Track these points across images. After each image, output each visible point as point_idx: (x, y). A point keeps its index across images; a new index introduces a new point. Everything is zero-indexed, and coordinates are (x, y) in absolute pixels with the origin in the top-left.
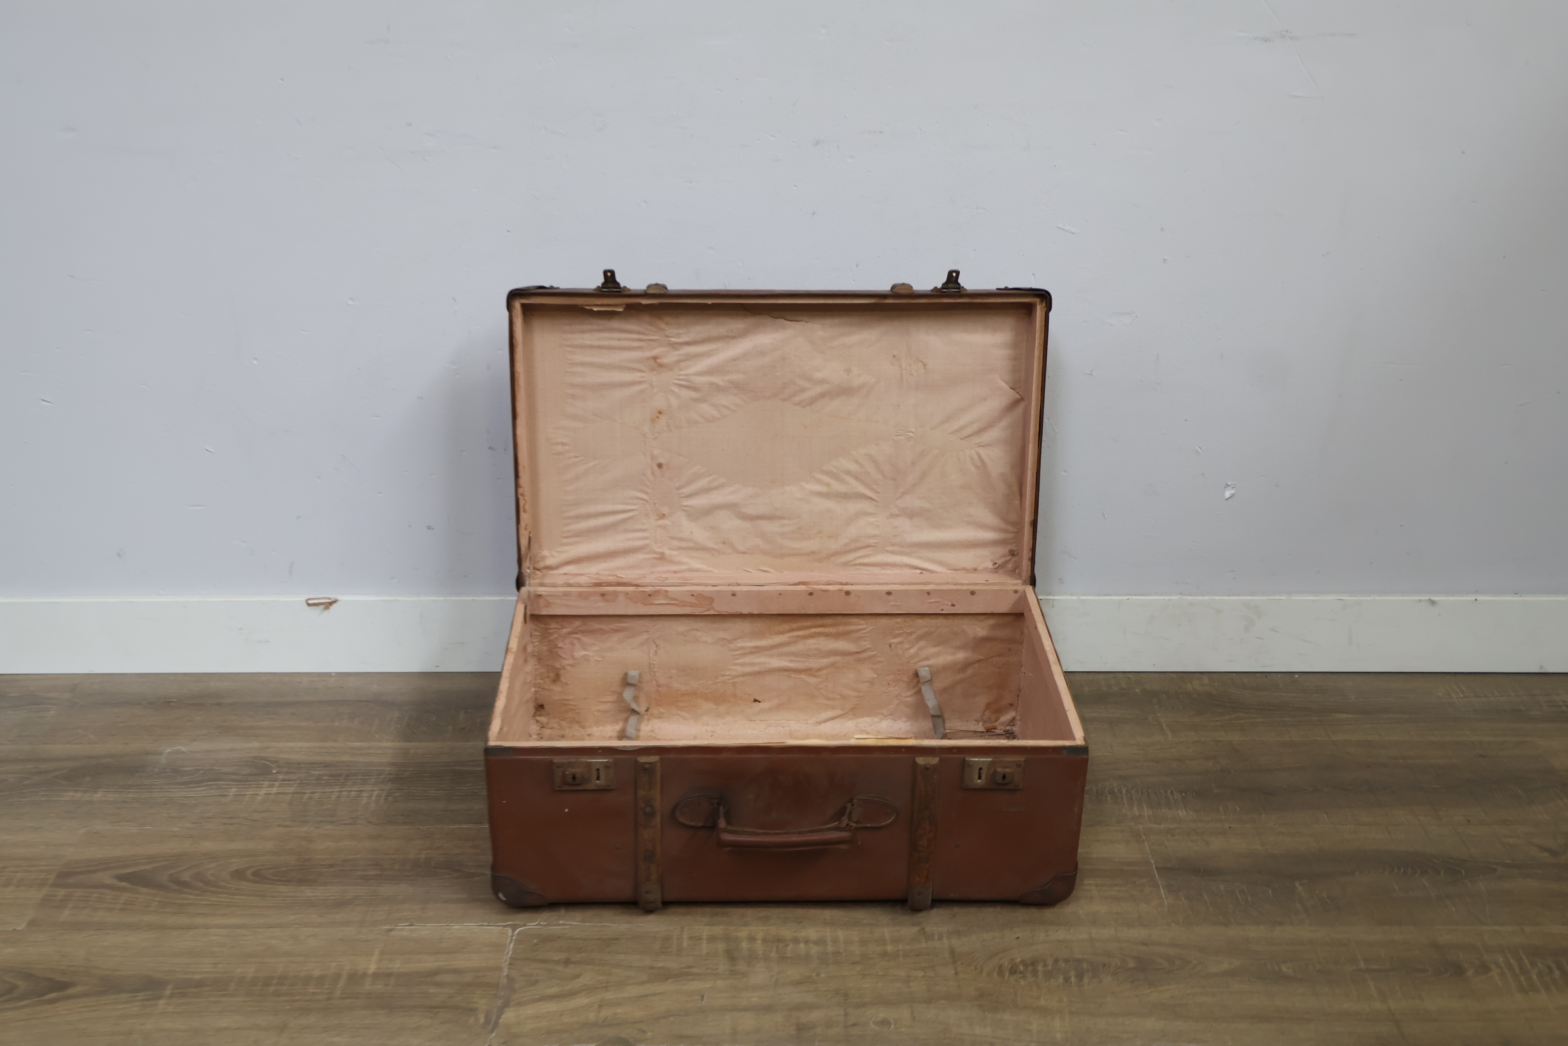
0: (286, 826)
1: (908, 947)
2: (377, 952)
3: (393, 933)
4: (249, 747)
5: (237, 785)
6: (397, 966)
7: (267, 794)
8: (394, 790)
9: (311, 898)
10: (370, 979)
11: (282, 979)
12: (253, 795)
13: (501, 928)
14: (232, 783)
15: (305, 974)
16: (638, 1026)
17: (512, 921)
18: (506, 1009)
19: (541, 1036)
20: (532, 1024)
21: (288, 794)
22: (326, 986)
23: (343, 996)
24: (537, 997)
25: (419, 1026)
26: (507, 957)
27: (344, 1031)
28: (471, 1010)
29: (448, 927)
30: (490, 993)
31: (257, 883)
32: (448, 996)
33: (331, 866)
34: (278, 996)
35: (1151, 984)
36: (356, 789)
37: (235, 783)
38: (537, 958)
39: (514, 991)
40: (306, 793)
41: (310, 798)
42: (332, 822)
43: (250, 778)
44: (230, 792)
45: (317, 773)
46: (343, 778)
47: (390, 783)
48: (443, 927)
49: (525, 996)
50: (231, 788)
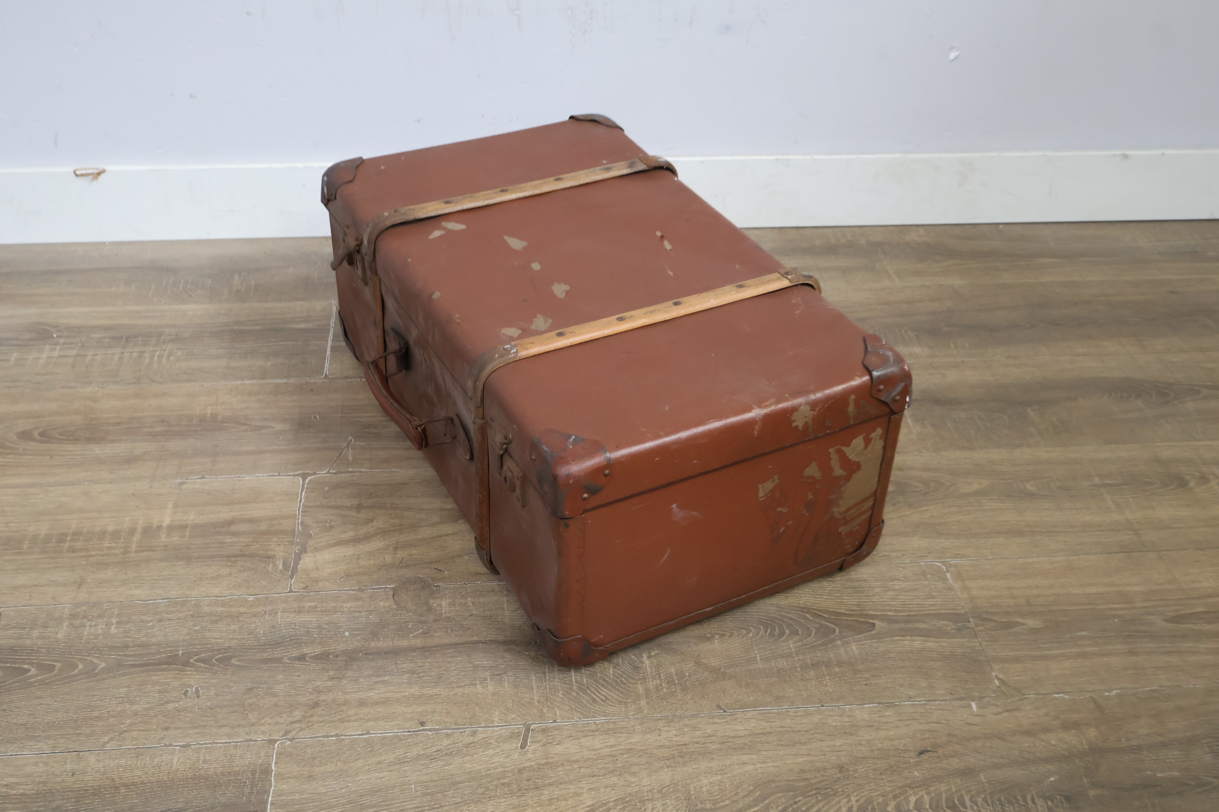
0: (70, 387)
2: (170, 505)
3: (184, 487)
5: (19, 350)
6: (191, 518)
7: (48, 357)
8: (175, 350)
9: (101, 456)
10: (165, 531)
11: (76, 535)
12: (34, 358)
13: (292, 477)
14: (13, 348)
15: (99, 529)
16: (436, 566)
17: (302, 470)
18: (304, 555)
19: (340, 579)
20: (331, 568)
21: (70, 356)
22: (122, 540)
23: (139, 549)
24: (333, 542)
25: (218, 575)
26: (300, 505)
27: (144, 583)
28: (269, 557)
29: (239, 478)
30: (286, 540)
31: (45, 442)
32: (244, 544)
33: (118, 424)
34: (73, 552)
35: (911, 506)
36: (139, 350)
37: (16, 348)
38: (329, 504)
39: (309, 536)
40: (88, 355)
41: (93, 360)
42: (116, 382)
43: (31, 343)
44: (11, 357)
45: (98, 336)
46: (124, 340)
47: (170, 343)
48: (235, 478)
49: (321, 542)
50: (12, 353)
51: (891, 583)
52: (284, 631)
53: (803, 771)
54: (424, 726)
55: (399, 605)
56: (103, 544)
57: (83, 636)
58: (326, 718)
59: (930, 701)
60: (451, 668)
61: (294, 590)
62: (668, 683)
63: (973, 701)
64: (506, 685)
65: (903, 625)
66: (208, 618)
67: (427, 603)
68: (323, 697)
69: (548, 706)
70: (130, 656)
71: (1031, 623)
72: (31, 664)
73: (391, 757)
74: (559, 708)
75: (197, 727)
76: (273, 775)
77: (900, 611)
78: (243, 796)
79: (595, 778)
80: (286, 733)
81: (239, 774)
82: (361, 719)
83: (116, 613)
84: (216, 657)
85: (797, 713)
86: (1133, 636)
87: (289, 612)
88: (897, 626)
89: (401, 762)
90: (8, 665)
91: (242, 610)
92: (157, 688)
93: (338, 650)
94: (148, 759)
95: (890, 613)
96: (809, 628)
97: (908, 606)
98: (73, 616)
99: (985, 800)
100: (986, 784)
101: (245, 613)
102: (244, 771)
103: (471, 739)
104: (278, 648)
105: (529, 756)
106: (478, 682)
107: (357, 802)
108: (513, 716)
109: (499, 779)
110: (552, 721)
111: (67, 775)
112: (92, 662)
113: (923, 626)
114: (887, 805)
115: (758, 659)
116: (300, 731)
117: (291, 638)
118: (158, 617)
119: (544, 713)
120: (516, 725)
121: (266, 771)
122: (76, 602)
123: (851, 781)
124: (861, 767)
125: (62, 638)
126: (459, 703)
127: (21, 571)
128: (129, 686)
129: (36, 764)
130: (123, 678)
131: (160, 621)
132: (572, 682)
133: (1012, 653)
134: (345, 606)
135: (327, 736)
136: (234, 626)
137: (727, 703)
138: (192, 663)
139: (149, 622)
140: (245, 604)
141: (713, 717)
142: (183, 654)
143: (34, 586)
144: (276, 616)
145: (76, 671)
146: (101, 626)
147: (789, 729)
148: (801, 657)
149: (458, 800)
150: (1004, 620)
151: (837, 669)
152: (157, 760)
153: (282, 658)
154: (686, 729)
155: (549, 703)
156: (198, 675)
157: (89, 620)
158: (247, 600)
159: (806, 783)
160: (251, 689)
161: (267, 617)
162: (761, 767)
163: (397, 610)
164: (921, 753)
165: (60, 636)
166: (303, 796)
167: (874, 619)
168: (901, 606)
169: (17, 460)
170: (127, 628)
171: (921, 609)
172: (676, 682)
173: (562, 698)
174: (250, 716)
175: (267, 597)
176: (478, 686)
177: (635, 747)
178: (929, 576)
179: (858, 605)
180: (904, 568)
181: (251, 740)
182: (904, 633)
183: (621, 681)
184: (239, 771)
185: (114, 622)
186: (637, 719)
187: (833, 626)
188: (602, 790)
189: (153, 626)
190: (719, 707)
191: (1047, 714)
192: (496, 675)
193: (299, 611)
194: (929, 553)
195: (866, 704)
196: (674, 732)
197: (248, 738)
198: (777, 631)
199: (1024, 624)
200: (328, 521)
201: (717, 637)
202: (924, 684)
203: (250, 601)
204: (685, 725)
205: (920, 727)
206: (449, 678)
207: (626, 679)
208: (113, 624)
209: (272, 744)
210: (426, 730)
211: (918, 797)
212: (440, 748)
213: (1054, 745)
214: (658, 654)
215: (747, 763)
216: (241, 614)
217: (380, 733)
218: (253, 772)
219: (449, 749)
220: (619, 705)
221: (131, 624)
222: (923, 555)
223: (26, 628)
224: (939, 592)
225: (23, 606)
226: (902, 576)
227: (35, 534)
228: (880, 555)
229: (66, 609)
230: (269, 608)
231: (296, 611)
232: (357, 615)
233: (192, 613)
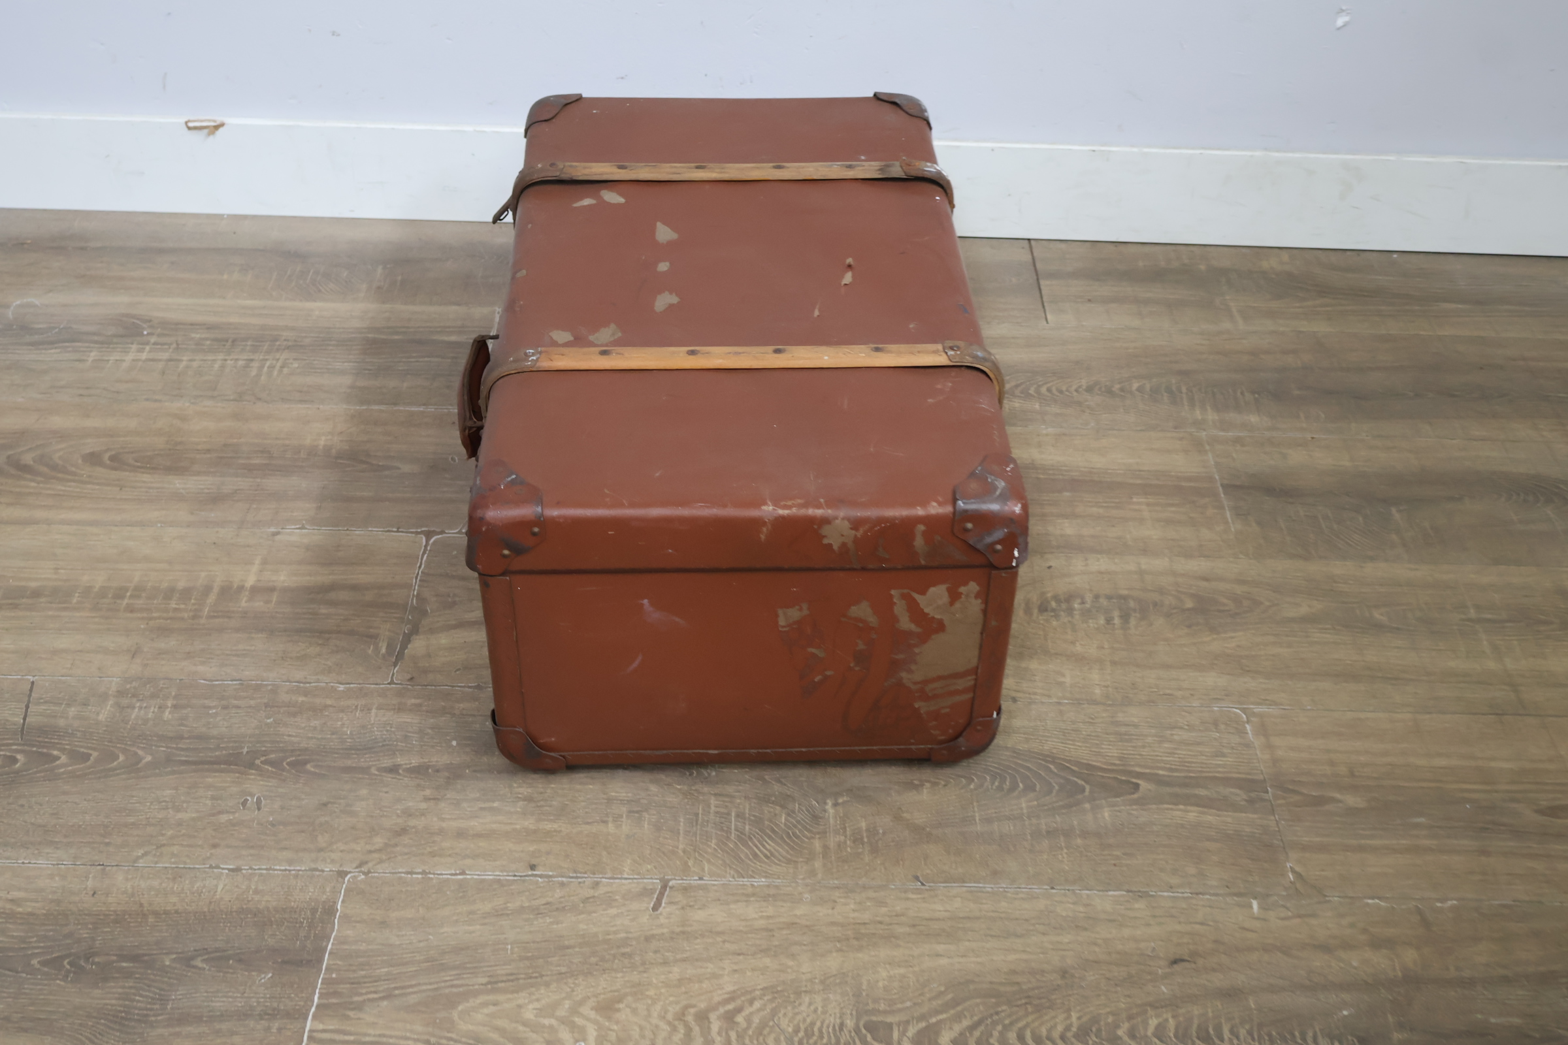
0: (156, 401)
2: (258, 561)
3: (278, 537)
4: (117, 302)
5: (100, 348)
6: (281, 579)
7: (133, 360)
8: (291, 361)
9: (181, 490)
10: (247, 593)
11: (139, 590)
12: (117, 360)
13: (414, 535)
14: (92, 345)
15: (166, 584)
17: (426, 526)
18: (414, 637)
19: (455, 671)
20: (445, 656)
21: (160, 360)
23: (212, 614)
24: (454, 622)
25: (305, 654)
26: (418, 573)
27: (212, 659)
28: (371, 637)
29: (348, 532)
30: (395, 615)
31: (115, 469)
32: (342, 618)
33: (208, 451)
34: (132, 611)
35: (1213, 630)
36: (246, 358)
37: (96, 346)
38: (454, 574)
39: (424, 613)
40: (182, 361)
41: (187, 367)
42: (213, 397)
43: (115, 340)
44: (89, 356)
45: (198, 336)
46: (229, 343)
47: (286, 351)
48: (342, 532)
49: (438, 622)
50: (91, 351)
51: (1169, 732)
52: (376, 733)
53: (1014, 972)
54: (535, 870)
56: (169, 604)
57: (129, 721)
58: (414, 849)
59: (1197, 894)
60: (580, 798)
61: (396, 682)
62: (854, 842)
63: (1255, 898)
64: (646, 826)
65: (1177, 790)
66: (286, 709)
68: (412, 822)
69: (696, 858)
70: (182, 749)
71: (1352, 800)
72: (63, 750)
73: (487, 907)
74: (709, 861)
75: (252, 847)
76: (337, 917)
77: (1176, 770)
78: (297, 940)
79: (741, 957)
80: (360, 866)
81: (295, 912)
82: (456, 854)
83: (173, 693)
84: (288, 760)
85: (1017, 894)
86: (1488, 829)
87: (387, 710)
88: (1168, 790)
89: (499, 914)
90: (35, 749)
91: (329, 702)
92: (210, 793)
93: (440, 763)
94: (187, 882)
95: (1161, 772)
96: (1050, 783)
97: (1187, 764)
98: (121, 693)
99: (1250, 1033)
100: (1255, 1012)
101: (331, 706)
102: (303, 909)
103: (591, 893)
104: (366, 754)
105: (662, 920)
106: (610, 819)
107: (437, 960)
108: (649, 867)
109: (618, 947)
110: (697, 878)
111: (86, 894)
112: (136, 754)
113: (1202, 792)
114: (1118, 1027)
115: (977, 819)
116: (379, 863)
117: (385, 743)
118: (223, 702)
119: (689, 866)
120: (652, 878)
121: (330, 911)
122: (127, 676)
123: (1075, 992)
124: (1091, 973)
125: (104, 720)
126: (582, 844)
127: (64, 632)
128: (176, 789)
129: (51, 877)
130: (171, 777)
131: (225, 708)
132: (731, 829)
133: (1318, 839)
134: (458, 709)
135: (411, 873)
136: (316, 722)
137: (928, 874)
138: (258, 765)
139: (210, 708)
140: (333, 695)
141: (905, 892)
142: (247, 752)
143: (78, 651)
144: (370, 714)
145: (115, 763)
146: (153, 708)
147: (1003, 915)
148: (1034, 821)
149: (564, 969)
150: (1314, 794)
151: (1079, 841)
152: (198, 885)
153: (369, 767)
154: (869, 904)
155: (697, 854)
156: (262, 781)
157: (139, 700)
158: (336, 689)
159: (1015, 988)
160: (325, 805)
161: (357, 714)
162: (959, 963)
164: (1175, 962)
165: (101, 717)
166: (370, 947)
167: (1138, 778)
168: (1178, 764)
169: (78, 490)
170: (184, 713)
171: (1205, 770)
172: (866, 840)
173: (715, 849)
174: (320, 838)
175: (362, 687)
176: (610, 825)
177: (798, 921)
178: (1222, 727)
179: (1120, 758)
180: (1190, 713)
181: (316, 870)
182: (1177, 800)
183: (794, 834)
184: (297, 907)
185: (170, 705)
186: (807, 885)
187: (1083, 783)
188: (749, 974)
189: (216, 714)
190: (917, 878)
191: (1352, 925)
192: (633, 812)
193: (400, 710)
194: (1227, 695)
195: (1110, 890)
196: (852, 906)
197: (313, 866)
198: (1008, 784)
199: (1340, 801)
200: (451, 595)
201: (928, 785)
202: (1192, 870)
203: (339, 691)
204: (868, 898)
205: (1178, 927)
206: (574, 811)
207: (800, 830)
208: (168, 707)
209: (342, 877)
210: (536, 876)
211: (1161, 1020)
212: (550, 900)
213: (1355, 968)
214: (848, 801)
215: (941, 956)
216: (326, 706)
217: (478, 875)
218: (314, 911)
219: (561, 902)
220: (786, 863)
221: (189, 709)
222: (1219, 697)
223: (62, 704)
224: (1232, 748)
225: (62, 676)
226: (1186, 723)
227: (88, 585)
228: (1161, 693)
229: (114, 684)
230: (362, 702)
231: (394, 709)
232: (470, 719)
233: (266, 701)
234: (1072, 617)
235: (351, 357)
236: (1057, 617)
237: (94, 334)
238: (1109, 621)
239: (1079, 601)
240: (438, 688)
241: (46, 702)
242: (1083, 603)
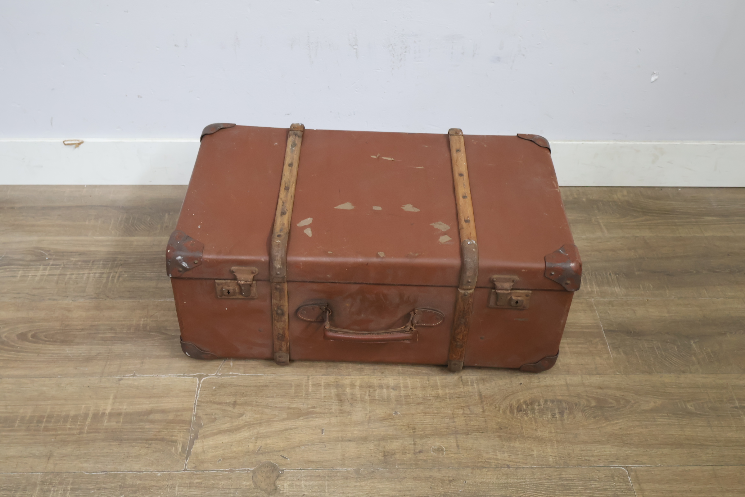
0: (54, 300)
1: (452, 391)
2: (111, 397)
3: (122, 382)
4: (31, 240)
5: (23, 268)
6: (125, 407)
7: (42, 275)
8: (123, 273)
9: (70, 355)
10: (107, 417)
11: (50, 417)
12: (33, 276)
13: (192, 378)
14: (19, 267)
15: (65, 413)
16: (282, 453)
17: (199, 372)
18: (196, 441)
19: (218, 462)
20: (213, 452)
21: (55, 275)
22: (79, 423)
23: (89, 431)
24: (215, 431)
25: (139, 454)
26: (196, 401)
27: (90, 459)
28: (173, 442)
29: (158, 377)
30: (185, 428)
31: (35, 343)
32: (157, 430)
33: (82, 330)
34: (47, 431)
35: (607, 419)
36: (99, 272)
37: (22, 267)
38: (215, 401)
39: (201, 426)
40: (66, 275)
41: (70, 278)
42: (83, 297)
43: (32, 263)
44: (18, 274)
45: (74, 259)
46: (91, 263)
47: (121, 267)
48: (155, 377)
49: (208, 431)
50: (19, 271)
55: (256, 484)
56: (66, 425)
61: (187, 469)
66: (130, 488)
67: (274, 484)
83: (71, 481)
87: (183, 487)
91: (152, 483)
98: (43, 482)
101: (154, 486)
118: (97, 486)
122: (46, 471)
127: (12, 445)
131: (99, 489)
134: (220, 484)
139: (90, 489)
140: (155, 478)
143: (20, 457)
144: (174, 489)
146: (60, 491)
157: (53, 486)
158: (155, 475)
161: (168, 490)
163: (254, 489)
169: (16, 356)
170: (77, 494)
175: (170, 473)
178: (616, 478)
180: (599, 471)
185: (69, 489)
193: (190, 486)
194: (617, 459)
200: (214, 414)
203: (158, 476)
208: (68, 490)
216: (152, 486)
221: (80, 491)
222: (613, 460)
223: (12, 490)
224: (622, 492)
225: (12, 473)
226: (597, 477)
227: (23, 415)
228: (584, 459)
229: (39, 476)
230: (170, 483)
231: (188, 486)
232: (228, 491)
233: (120, 484)
234: (535, 414)
235: (155, 269)
236: (527, 414)
237: (20, 260)
238: (553, 416)
239: (537, 404)
240: (210, 472)
241: (4, 490)
242: (539, 405)
